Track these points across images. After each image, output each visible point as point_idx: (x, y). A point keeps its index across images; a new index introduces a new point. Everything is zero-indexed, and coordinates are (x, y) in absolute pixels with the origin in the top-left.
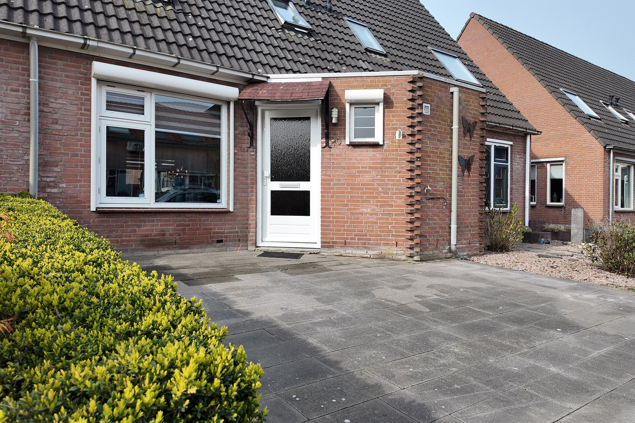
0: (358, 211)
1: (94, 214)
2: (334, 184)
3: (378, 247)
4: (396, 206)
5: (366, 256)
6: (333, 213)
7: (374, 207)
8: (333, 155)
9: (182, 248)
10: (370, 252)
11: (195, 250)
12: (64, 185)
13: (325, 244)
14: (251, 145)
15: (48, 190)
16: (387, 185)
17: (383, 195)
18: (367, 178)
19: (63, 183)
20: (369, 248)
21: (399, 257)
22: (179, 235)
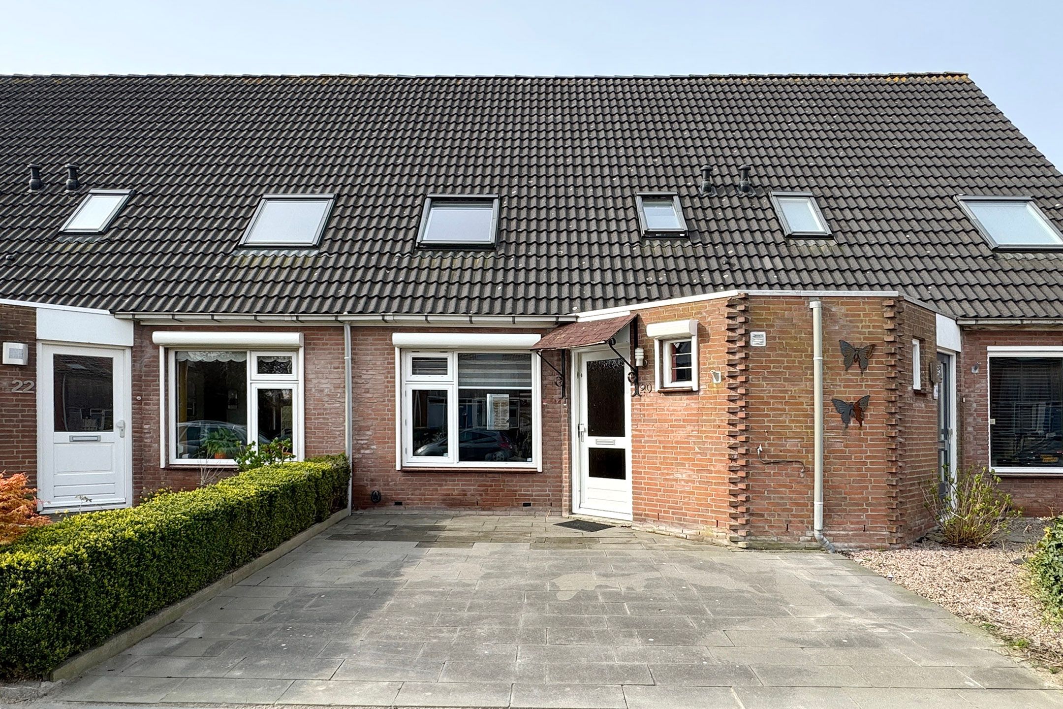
0: (671, 477)
1: (400, 473)
2: (646, 442)
3: (695, 526)
4: (716, 472)
5: (681, 535)
6: (644, 478)
7: (690, 472)
8: (643, 405)
9: (483, 510)
10: (686, 531)
11: (498, 513)
12: (375, 447)
13: (639, 517)
14: (564, 395)
15: (362, 451)
16: (704, 443)
17: (699, 456)
18: (680, 434)
19: (373, 444)
20: (685, 526)
21: (720, 541)
22: (481, 495)
